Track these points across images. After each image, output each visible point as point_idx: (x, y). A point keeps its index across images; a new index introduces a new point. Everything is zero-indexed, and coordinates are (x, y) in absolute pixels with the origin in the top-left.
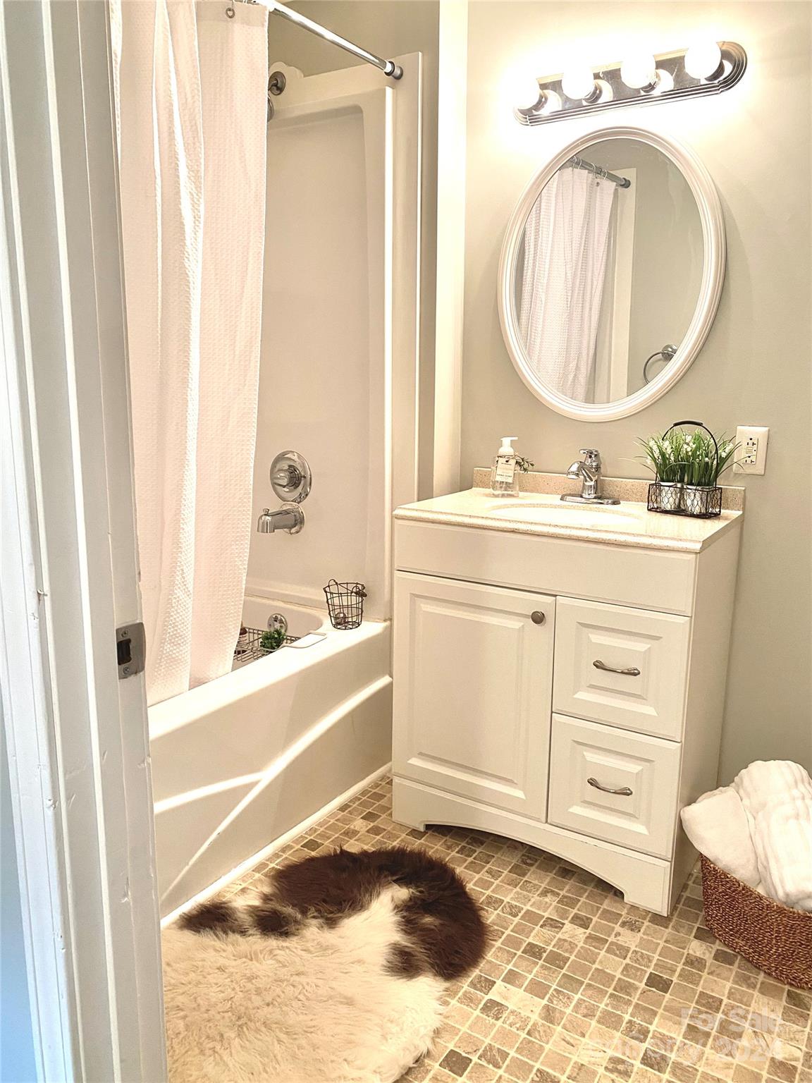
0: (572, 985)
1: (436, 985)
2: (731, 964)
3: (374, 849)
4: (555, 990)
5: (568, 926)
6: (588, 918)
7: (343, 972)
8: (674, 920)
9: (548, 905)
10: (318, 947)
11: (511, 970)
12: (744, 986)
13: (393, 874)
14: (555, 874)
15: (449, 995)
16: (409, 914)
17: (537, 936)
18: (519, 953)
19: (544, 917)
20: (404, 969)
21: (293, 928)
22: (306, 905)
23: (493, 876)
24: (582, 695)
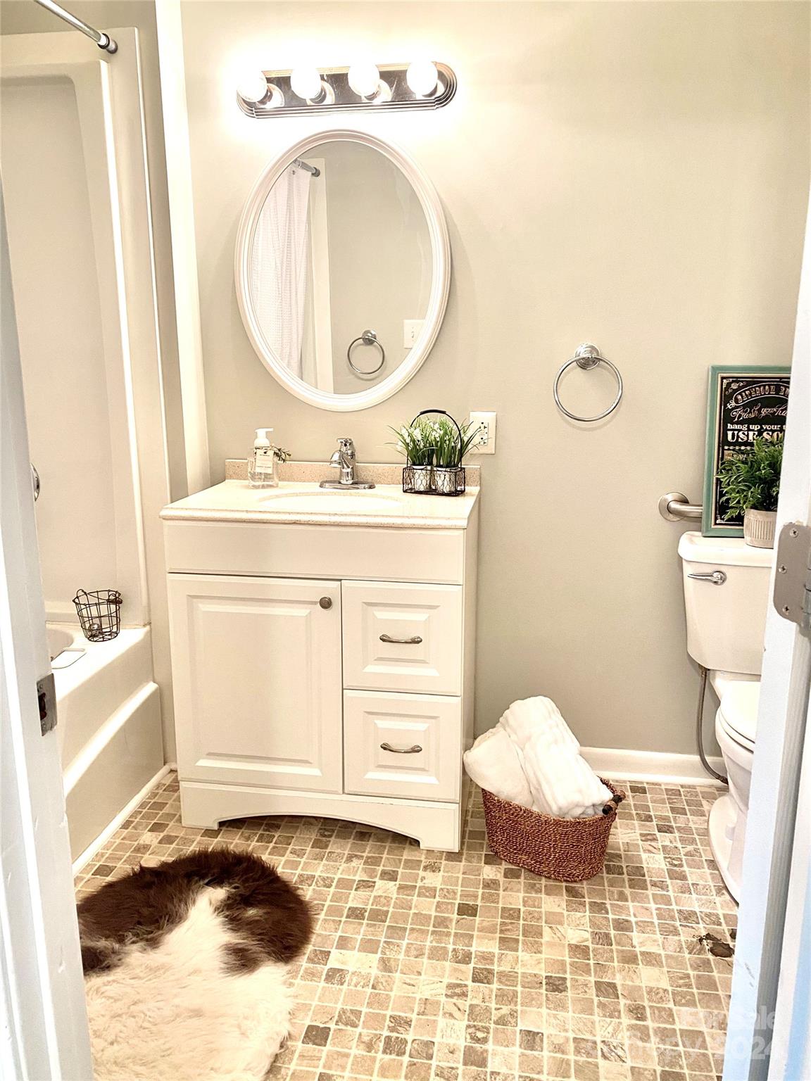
0: (398, 934)
1: (279, 971)
2: (518, 877)
3: (173, 859)
4: (385, 942)
5: (380, 883)
6: (394, 871)
7: (181, 988)
8: (465, 854)
9: (356, 869)
10: (147, 970)
11: (340, 936)
12: (533, 892)
13: (202, 877)
14: (354, 839)
15: (292, 977)
16: (231, 911)
17: (355, 899)
18: (344, 919)
19: (355, 880)
20: (243, 965)
21: (114, 959)
22: (121, 933)
23: (298, 856)
24: (371, 669)
